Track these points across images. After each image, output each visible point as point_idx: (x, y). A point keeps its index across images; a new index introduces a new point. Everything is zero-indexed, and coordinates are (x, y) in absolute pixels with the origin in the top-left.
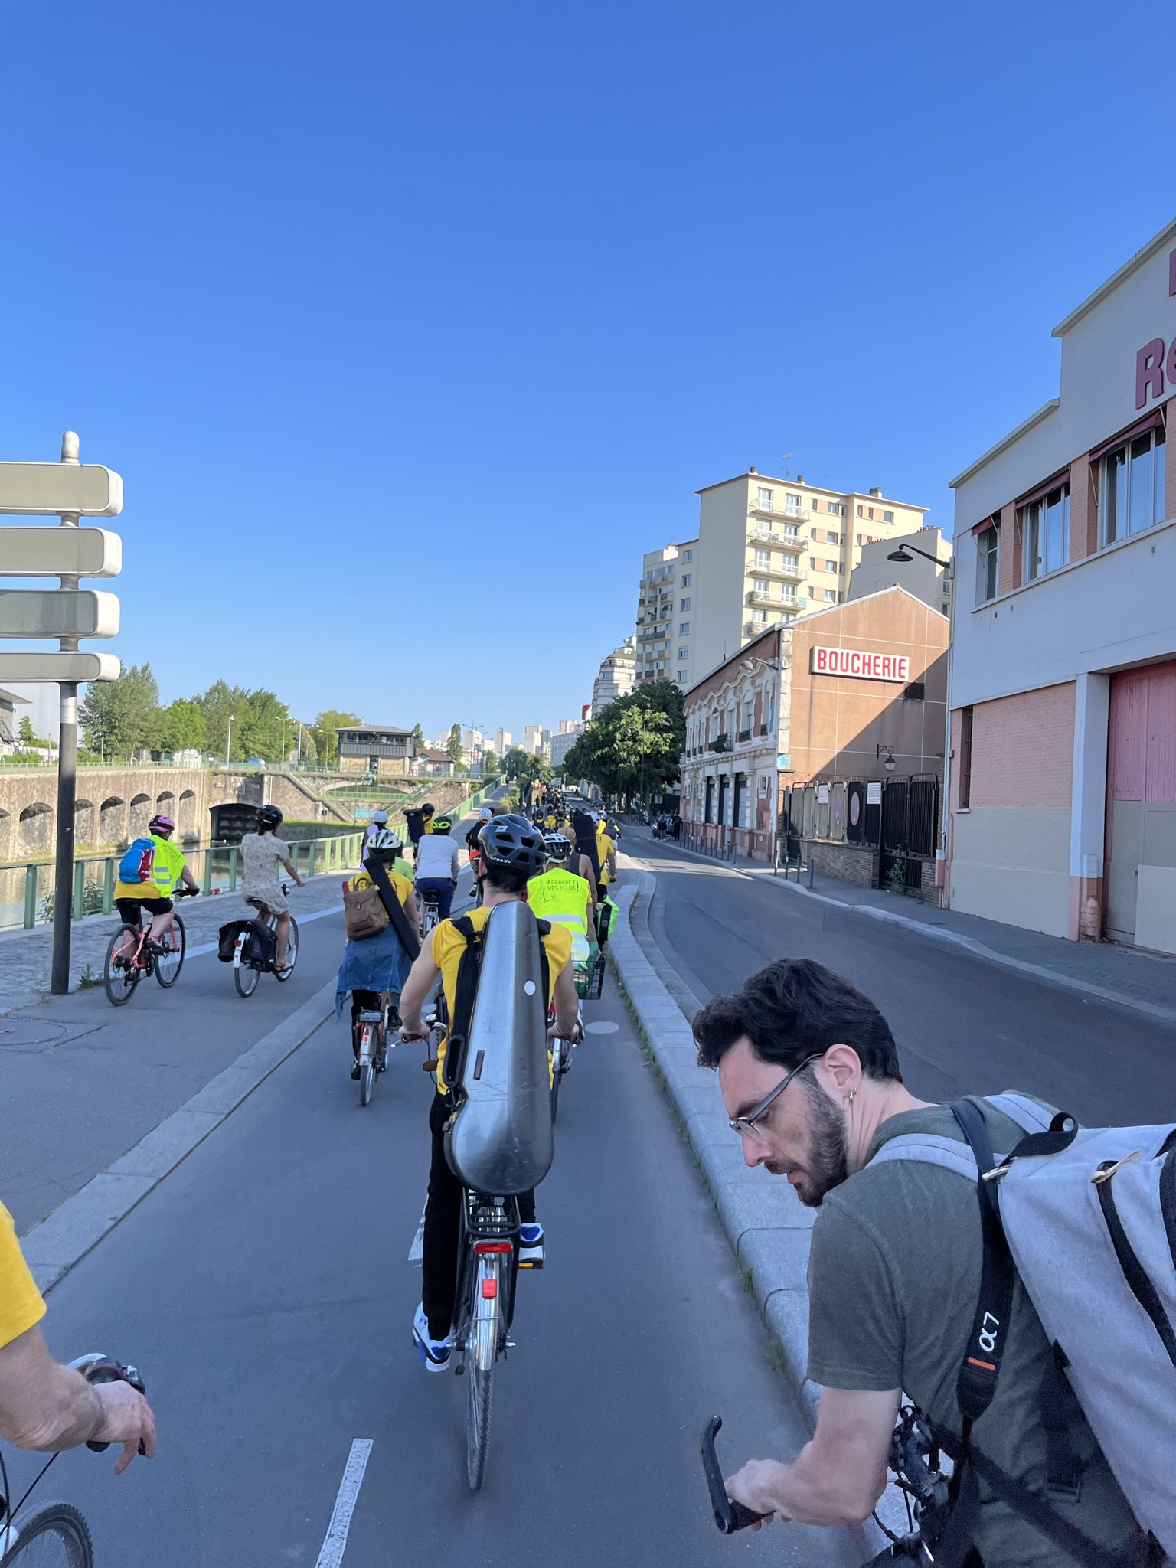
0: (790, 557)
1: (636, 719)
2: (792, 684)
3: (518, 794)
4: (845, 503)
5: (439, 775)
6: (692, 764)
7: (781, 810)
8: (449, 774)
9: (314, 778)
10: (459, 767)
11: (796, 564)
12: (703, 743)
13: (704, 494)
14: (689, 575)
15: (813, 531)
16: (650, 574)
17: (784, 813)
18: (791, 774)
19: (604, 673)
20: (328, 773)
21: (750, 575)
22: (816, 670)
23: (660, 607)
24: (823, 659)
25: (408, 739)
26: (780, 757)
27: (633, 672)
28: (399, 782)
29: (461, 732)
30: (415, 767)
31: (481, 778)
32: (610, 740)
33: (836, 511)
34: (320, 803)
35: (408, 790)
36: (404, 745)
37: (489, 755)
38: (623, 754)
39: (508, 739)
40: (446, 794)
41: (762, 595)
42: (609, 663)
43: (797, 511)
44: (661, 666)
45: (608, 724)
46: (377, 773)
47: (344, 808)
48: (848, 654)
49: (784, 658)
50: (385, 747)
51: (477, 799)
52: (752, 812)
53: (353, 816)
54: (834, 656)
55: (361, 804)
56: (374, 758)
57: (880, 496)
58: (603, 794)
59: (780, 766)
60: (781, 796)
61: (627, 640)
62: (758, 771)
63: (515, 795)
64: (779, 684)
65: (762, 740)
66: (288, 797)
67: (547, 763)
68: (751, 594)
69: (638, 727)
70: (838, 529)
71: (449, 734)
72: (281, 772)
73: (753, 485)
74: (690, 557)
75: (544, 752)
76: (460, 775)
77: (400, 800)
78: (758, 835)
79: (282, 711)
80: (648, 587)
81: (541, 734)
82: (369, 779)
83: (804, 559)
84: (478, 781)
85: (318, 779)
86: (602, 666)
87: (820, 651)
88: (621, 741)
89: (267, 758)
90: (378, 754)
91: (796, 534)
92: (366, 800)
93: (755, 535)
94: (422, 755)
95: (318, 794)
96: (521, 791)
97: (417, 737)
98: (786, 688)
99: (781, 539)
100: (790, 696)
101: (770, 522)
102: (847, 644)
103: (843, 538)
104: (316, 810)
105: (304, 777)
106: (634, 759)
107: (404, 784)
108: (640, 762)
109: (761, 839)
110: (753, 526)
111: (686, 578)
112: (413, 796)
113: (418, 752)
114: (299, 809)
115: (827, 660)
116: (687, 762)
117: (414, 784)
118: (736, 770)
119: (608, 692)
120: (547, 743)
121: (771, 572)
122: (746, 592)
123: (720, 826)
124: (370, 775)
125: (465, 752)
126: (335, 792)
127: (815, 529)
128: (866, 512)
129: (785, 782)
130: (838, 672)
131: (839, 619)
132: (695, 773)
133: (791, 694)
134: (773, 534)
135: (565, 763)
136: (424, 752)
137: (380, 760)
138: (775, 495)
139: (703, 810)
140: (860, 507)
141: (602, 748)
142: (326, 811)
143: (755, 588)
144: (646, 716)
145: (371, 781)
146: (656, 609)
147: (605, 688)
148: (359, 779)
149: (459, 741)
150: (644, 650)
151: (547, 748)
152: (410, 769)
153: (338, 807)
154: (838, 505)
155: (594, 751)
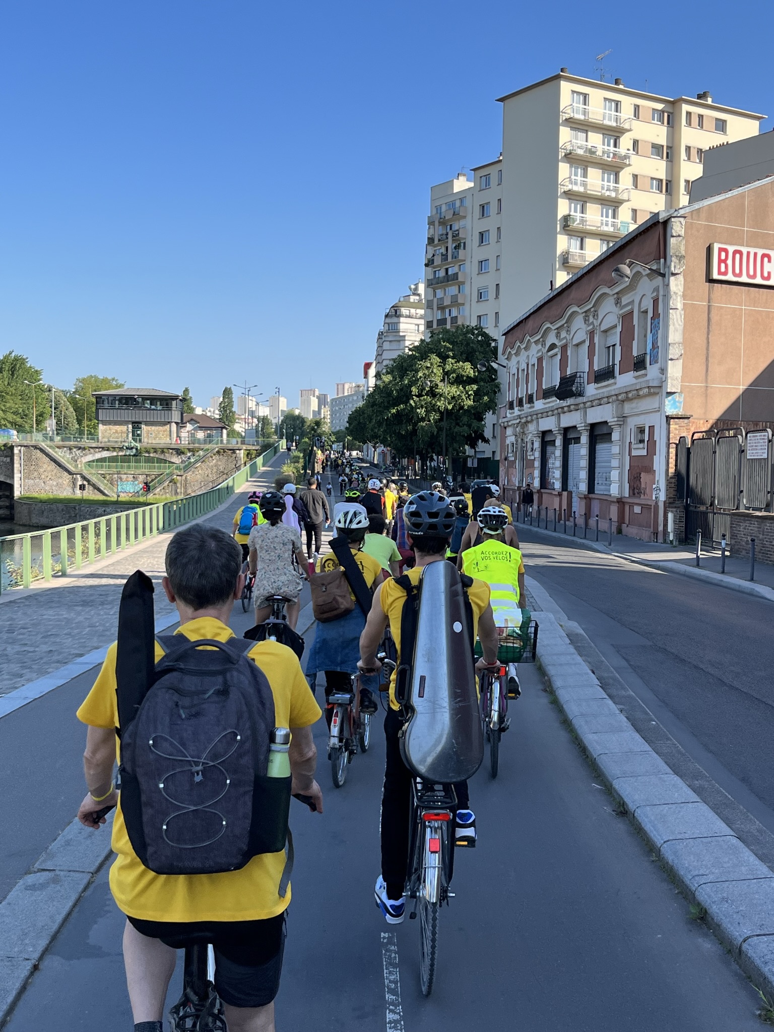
0: (609, 175)
1: (435, 371)
2: (684, 296)
3: (302, 460)
4: (671, 111)
5: (210, 442)
6: (519, 417)
7: (672, 470)
8: (222, 441)
9: (70, 449)
10: (232, 434)
11: (617, 181)
12: (533, 388)
13: (506, 102)
14: (488, 203)
15: (636, 143)
16: (438, 208)
17: (677, 473)
18: (686, 421)
19: (388, 324)
20: (86, 442)
21: (564, 195)
22: (716, 276)
23: (451, 245)
24: (725, 261)
25: (174, 403)
26: (670, 398)
27: (422, 322)
28: (165, 450)
29: (234, 396)
30: (184, 434)
31: (258, 444)
32: (405, 395)
33: (661, 120)
34: (78, 476)
35: (176, 460)
36: (170, 409)
37: (264, 421)
38: (421, 412)
39: (283, 405)
40: (220, 463)
41: (578, 218)
42: (394, 313)
43: (617, 119)
44: (454, 313)
45: (402, 378)
46: (140, 441)
47: (106, 482)
48: (755, 254)
49: (673, 259)
50: (148, 412)
51: (254, 468)
52: (621, 475)
53: (116, 490)
54: (738, 256)
55: (124, 477)
56: (136, 425)
57: (709, 101)
58: (394, 458)
59: (670, 410)
60: (673, 451)
61: (413, 287)
62: (629, 420)
63: (298, 462)
64: (667, 295)
65: (636, 377)
66: (41, 470)
67: (325, 428)
68: (566, 218)
69: (437, 380)
70: (662, 141)
71: (221, 399)
72: (33, 443)
73: (566, 88)
74: (488, 183)
75: (322, 416)
76: (234, 441)
77: (168, 471)
78: (632, 505)
79: (34, 375)
80: (437, 223)
81: (318, 397)
82: (132, 448)
83: (625, 176)
84: (254, 448)
85: (75, 450)
86: (387, 316)
87: (721, 250)
88: (419, 396)
89: (20, 429)
90: (141, 420)
91: (615, 146)
92: (129, 472)
93: (569, 147)
94: (192, 421)
95: (76, 466)
96: (304, 457)
97: (184, 400)
98: (677, 302)
99: (599, 153)
100: (683, 312)
101: (586, 132)
102: (754, 241)
103: (668, 151)
104: (74, 484)
105: (59, 447)
106: (434, 416)
107: (172, 453)
108: (441, 420)
109: (637, 510)
110: (565, 135)
111: (483, 207)
112: (182, 466)
113: (187, 415)
114: (55, 483)
115: (730, 262)
116: (508, 415)
117: (183, 453)
118: (591, 420)
119: (394, 346)
120: (325, 407)
121: (588, 192)
122: (560, 216)
123: (565, 493)
124: (133, 444)
125: (239, 419)
126: (95, 464)
127: (638, 141)
128: (695, 120)
129: (678, 431)
130: (744, 279)
131: (743, 205)
132: (523, 428)
133: (684, 309)
134: (589, 147)
135: (347, 425)
136: (194, 418)
137: (143, 426)
138: (591, 100)
139: (537, 473)
140: (689, 114)
141: (394, 405)
142: (84, 486)
143: (570, 210)
144: (447, 366)
145: (134, 450)
146: (447, 248)
147: (390, 341)
148: (121, 449)
149: (232, 406)
150: (435, 295)
151: (326, 412)
152: (177, 436)
153: (99, 480)
154: (663, 111)
155: (388, 408)
